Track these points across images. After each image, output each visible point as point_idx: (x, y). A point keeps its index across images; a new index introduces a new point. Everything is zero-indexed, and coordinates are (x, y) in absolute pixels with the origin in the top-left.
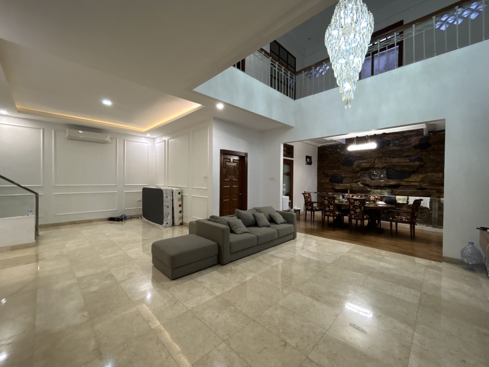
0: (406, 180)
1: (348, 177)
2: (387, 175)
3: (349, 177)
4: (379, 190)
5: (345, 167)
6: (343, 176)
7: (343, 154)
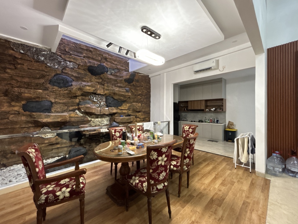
0: (120, 108)
1: (60, 103)
2: (106, 102)
3: (63, 103)
4: (99, 119)
5: (56, 88)
6: (53, 101)
7: (49, 67)
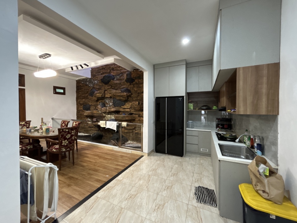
0: (123, 107)
2: (113, 103)
3: (94, 105)
5: (91, 97)
6: (90, 104)
7: (90, 86)
